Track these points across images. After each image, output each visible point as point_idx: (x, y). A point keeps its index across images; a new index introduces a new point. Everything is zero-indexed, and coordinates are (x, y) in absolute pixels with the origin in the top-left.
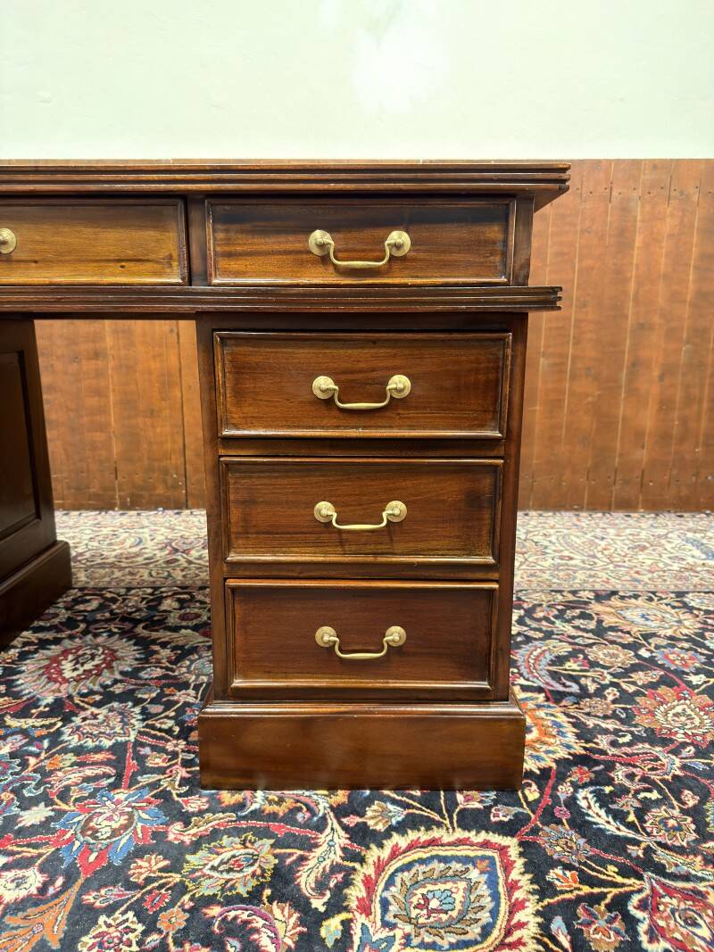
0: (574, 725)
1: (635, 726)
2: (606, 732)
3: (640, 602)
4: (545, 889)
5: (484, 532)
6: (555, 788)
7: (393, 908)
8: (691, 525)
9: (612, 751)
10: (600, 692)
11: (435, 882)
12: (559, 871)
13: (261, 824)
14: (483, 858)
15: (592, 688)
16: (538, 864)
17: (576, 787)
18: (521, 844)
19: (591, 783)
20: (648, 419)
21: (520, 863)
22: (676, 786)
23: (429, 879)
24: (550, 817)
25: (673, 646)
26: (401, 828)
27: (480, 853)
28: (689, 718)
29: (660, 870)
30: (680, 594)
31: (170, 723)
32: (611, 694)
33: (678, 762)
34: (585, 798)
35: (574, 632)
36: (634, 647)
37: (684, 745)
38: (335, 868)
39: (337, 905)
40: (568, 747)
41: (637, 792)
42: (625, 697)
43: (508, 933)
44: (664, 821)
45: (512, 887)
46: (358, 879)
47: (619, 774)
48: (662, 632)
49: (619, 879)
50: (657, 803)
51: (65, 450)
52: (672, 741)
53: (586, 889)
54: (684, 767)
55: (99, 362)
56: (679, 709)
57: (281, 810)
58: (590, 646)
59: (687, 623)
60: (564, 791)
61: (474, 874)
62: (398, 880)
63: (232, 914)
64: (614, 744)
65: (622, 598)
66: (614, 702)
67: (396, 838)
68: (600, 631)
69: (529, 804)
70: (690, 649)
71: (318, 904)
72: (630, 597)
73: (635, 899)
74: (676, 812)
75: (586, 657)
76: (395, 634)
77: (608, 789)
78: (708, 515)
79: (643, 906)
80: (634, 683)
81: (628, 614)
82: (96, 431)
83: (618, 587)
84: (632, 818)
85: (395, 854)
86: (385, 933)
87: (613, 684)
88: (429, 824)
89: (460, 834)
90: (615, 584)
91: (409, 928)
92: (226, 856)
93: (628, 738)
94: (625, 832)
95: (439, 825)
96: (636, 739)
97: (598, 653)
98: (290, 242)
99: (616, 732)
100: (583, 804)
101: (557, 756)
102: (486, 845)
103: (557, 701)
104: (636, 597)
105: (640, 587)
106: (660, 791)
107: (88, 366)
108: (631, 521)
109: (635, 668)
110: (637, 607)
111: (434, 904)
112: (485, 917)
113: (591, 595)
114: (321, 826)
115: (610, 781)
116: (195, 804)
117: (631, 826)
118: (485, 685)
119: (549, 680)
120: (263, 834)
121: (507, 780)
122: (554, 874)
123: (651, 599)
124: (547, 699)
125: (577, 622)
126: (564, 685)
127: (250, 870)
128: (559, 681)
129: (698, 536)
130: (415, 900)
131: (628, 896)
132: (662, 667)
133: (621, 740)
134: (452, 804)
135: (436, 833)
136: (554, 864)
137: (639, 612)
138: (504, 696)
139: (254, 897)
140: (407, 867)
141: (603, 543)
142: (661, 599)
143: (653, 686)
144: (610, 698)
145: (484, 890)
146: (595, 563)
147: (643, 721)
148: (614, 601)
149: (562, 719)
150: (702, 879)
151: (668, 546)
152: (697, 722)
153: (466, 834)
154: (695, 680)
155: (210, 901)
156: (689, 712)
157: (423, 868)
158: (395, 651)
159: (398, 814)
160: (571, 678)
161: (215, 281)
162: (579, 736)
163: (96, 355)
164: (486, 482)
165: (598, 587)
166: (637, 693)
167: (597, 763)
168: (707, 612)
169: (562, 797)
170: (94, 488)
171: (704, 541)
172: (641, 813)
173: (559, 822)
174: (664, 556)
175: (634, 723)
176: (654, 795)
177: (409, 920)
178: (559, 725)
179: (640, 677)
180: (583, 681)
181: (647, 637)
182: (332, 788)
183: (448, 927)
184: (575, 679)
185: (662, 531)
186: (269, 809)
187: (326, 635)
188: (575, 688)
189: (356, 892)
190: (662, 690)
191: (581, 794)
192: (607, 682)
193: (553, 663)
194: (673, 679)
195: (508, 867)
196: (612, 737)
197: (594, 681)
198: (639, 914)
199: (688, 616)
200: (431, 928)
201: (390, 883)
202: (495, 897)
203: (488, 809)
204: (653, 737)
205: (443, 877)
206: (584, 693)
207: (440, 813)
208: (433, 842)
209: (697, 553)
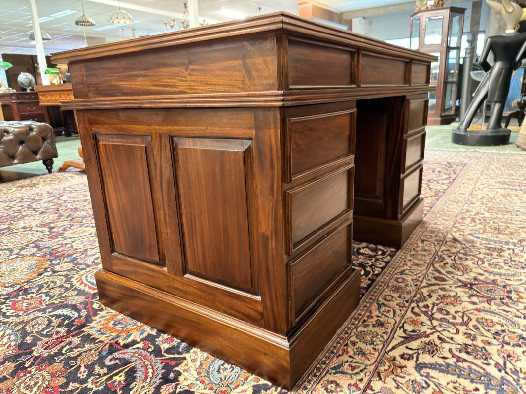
0: (94, 339)
1: (61, 360)
2: (77, 347)
4: (76, 289)
9: (70, 340)
10: (90, 368)
15: (98, 369)
17: (80, 316)
18: (90, 293)
19: (74, 320)
24: (85, 303)
33: (34, 353)
37: (31, 366)
40: (92, 328)
41: (53, 329)
44: (40, 324)
45: (86, 285)
47: (63, 330)
49: (54, 301)
50: (43, 330)
52: (38, 364)
53: (64, 295)
54: (31, 353)
60: (84, 313)
64: (71, 343)
66: (79, 367)
69: (94, 303)
74: (34, 331)
77: (66, 322)
84: (53, 319)
87: (85, 381)
93: (64, 351)
94: (55, 313)
96: (59, 353)
99: (71, 350)
100: (74, 312)
101: (95, 322)
103: (111, 346)
106: (43, 335)
115: (66, 326)
117: (53, 316)
119: (126, 356)
122: (76, 292)
124: (117, 342)
126: (115, 359)
128: (120, 360)
133: (68, 347)
136: (77, 295)
144: (82, 369)
147: (57, 367)
149: (102, 338)
160: (115, 367)
162: (89, 335)
167: (75, 330)
169: (83, 310)
172: (50, 321)
173: (81, 304)
175: (63, 363)
176: (45, 332)
178: (102, 334)
180: (105, 370)
184: (111, 369)
188: (107, 362)
191: (77, 315)
192: (90, 380)
196: (72, 346)
197: (99, 374)
202: (89, 282)
204: (50, 360)
206: (100, 362)
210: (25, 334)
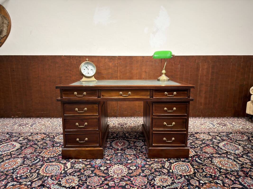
2: (199, 152)
3: (202, 134)
4: (194, 167)
5: (185, 126)
6: (193, 158)
7: (177, 169)
8: (211, 120)
9: (200, 154)
10: (197, 147)
11: (181, 167)
12: (195, 166)
13: (158, 162)
14: (186, 165)
15: (196, 147)
16: (192, 165)
17: (196, 158)
18: (190, 163)
19: (197, 158)
20: (203, 101)
21: (190, 165)
22: (208, 158)
23: (180, 167)
24: (193, 161)
25: (208, 141)
26: (175, 162)
27: (185, 164)
28: (210, 150)
29: (207, 166)
30: (209, 133)
31: (139, 151)
32: (199, 147)
33: (209, 155)
34: (197, 159)
35: (193, 139)
36: (202, 141)
37: (209, 153)
38: (169, 166)
39: (170, 169)
40: (194, 154)
41: (203, 158)
42: (201, 148)
43: (190, 171)
44: (207, 161)
45: (190, 167)
46: (172, 167)
47: (201, 157)
48: (206, 139)
49: (202, 166)
50: (206, 160)
52: (208, 153)
53: (198, 167)
54: (209, 156)
56: (209, 149)
57: (160, 161)
58: (195, 141)
59: (210, 137)
60: (194, 158)
61: (185, 166)
62: (177, 167)
63: (159, 170)
64: (200, 153)
65: (199, 133)
67: (175, 163)
68: (197, 139)
69: (190, 160)
70: (210, 141)
71: (169, 169)
72: (201, 133)
73: (204, 168)
74: (208, 160)
75: (195, 142)
76: (173, 139)
77: (200, 158)
78: (214, 118)
79: (205, 169)
80: (202, 146)
81: (200, 136)
83: (199, 132)
84: (203, 161)
85: (175, 165)
86: (177, 171)
87: (199, 146)
88: (178, 162)
89: (182, 163)
90: (198, 131)
91: (179, 171)
92: (156, 165)
93: (202, 153)
94: (202, 162)
95: (180, 162)
96: (203, 153)
97: (197, 142)
98: (163, 93)
99: (200, 152)
100: (197, 160)
102: (186, 164)
103: (192, 148)
104: (202, 133)
105: (202, 132)
106: (206, 158)
108: (200, 119)
109: (202, 144)
110: (202, 135)
111: (181, 169)
112: (187, 170)
113: (194, 133)
114: (165, 162)
115: (200, 157)
116: (148, 160)
117: (203, 162)
118: (184, 145)
119: (190, 146)
120: (159, 163)
121: (187, 157)
122: (194, 166)
123: (204, 134)
125: (193, 137)
127: (159, 166)
128: (191, 146)
129: (212, 122)
130: (179, 168)
131: (203, 168)
132: (206, 144)
134: (181, 160)
135: (179, 163)
137: (202, 136)
138: (186, 146)
139: (161, 168)
140: (177, 166)
141: (195, 124)
142: (206, 133)
143: (205, 146)
144: (199, 148)
145: (187, 167)
146: (194, 127)
147: (204, 151)
148: (198, 134)
149: (193, 150)
150: (211, 166)
151: (207, 124)
152: (211, 151)
153: (183, 163)
154: (211, 145)
155: (156, 169)
156: (210, 149)
157: (179, 166)
158: (173, 141)
159: (174, 161)
160: (193, 145)
161: (154, 97)
162: (195, 152)
164: (185, 120)
165: (195, 132)
166: (203, 147)
167: (198, 155)
168: (213, 136)
171: (213, 123)
172: (204, 161)
173: (194, 161)
174: (206, 126)
175: (202, 151)
176: (206, 159)
177: (179, 170)
178: (192, 151)
179: (203, 145)
180: (195, 146)
181: (204, 139)
182: (165, 158)
183: (184, 170)
184: (194, 146)
185: (205, 121)
186: (158, 161)
187: (165, 139)
188: (194, 147)
189: (172, 168)
190: (206, 147)
191: (196, 159)
192: (198, 146)
193: (190, 143)
194: (208, 145)
195: (189, 166)
197: (196, 146)
198: (204, 169)
199: (210, 136)
200: (182, 171)
201: (176, 167)
202: (188, 168)
203: (185, 160)
204: (205, 152)
205: (182, 166)
206: (195, 147)
207: (179, 161)
208: (179, 164)
209: (212, 125)
210: (211, 161)
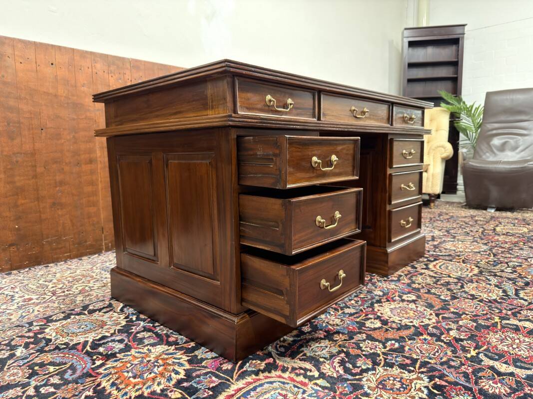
51: (71, 221)
55: (92, 165)
76: (411, 219)
82: (91, 206)
107: (86, 168)
111: (454, 269)
161: (394, 125)
163: (91, 161)
170: (89, 241)
182: (405, 267)
203: (428, 260)
